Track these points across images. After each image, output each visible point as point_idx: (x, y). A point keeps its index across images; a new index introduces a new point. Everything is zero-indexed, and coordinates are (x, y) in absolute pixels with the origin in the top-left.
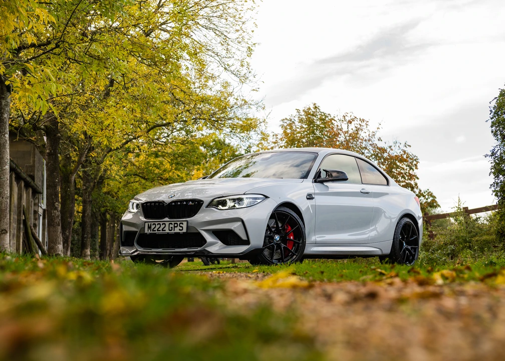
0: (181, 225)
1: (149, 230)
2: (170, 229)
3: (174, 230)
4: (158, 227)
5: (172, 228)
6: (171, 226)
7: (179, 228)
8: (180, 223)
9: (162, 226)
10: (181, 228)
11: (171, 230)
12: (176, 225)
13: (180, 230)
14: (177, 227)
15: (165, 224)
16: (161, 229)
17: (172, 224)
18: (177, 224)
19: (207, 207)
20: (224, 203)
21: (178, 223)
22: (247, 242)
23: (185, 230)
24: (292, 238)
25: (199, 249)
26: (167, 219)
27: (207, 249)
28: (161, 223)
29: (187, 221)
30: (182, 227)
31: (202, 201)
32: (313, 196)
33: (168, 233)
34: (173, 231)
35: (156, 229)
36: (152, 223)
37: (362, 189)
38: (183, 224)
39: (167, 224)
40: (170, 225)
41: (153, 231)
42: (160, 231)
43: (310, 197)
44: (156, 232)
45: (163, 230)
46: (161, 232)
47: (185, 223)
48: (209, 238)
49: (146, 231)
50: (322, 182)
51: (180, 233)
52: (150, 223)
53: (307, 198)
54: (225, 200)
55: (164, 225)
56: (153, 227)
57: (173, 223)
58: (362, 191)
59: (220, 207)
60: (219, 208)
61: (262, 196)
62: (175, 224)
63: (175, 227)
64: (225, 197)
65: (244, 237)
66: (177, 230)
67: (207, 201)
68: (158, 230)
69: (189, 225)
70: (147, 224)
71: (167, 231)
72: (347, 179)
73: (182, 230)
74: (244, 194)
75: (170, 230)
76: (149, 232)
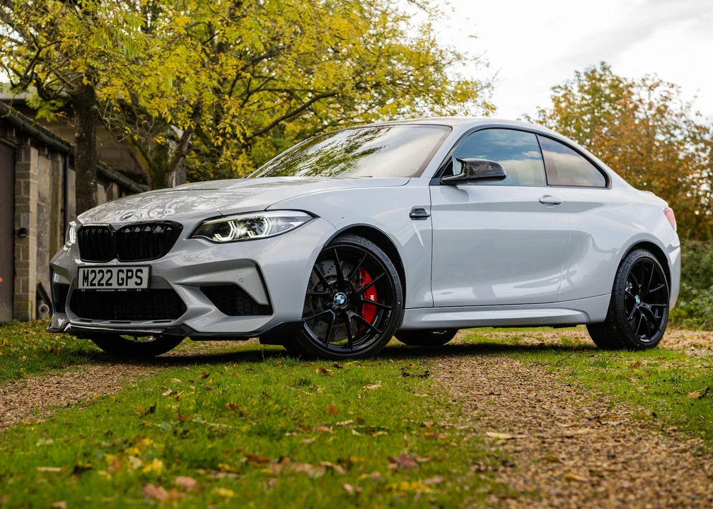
0: (139, 274)
1: (85, 284)
2: (120, 282)
3: (127, 285)
4: (99, 276)
5: (122, 279)
6: (122, 275)
7: (135, 279)
8: (138, 271)
9: (107, 276)
10: (139, 281)
11: (122, 284)
12: (130, 274)
13: (137, 284)
14: (131, 277)
15: (111, 271)
16: (104, 281)
17: (123, 271)
18: (132, 271)
19: (190, 237)
20: (223, 229)
21: (134, 269)
22: (267, 310)
23: (145, 285)
24: (372, 297)
25: (173, 322)
26: (115, 262)
27: (188, 323)
28: (105, 270)
29: (150, 267)
30: (140, 278)
31: (181, 225)
32: (428, 212)
33: (116, 289)
34: (124, 286)
35: (96, 282)
36: (90, 270)
37: (545, 196)
38: (141, 271)
39: (115, 271)
40: (120, 273)
41: (92, 285)
42: (102, 285)
43: (418, 214)
44: (97, 287)
45: (107, 284)
46: (105, 287)
47: (146, 270)
48: (193, 301)
49: (80, 286)
50: (453, 184)
51: (136, 289)
52: (86, 270)
53: (411, 217)
54: (226, 224)
55: (109, 274)
56: (91, 276)
57: (125, 269)
58: (543, 200)
59: (218, 237)
60: (214, 239)
61: (305, 215)
62: (128, 271)
63: (128, 277)
64: (225, 216)
65: (261, 300)
66: (131, 284)
67: (189, 224)
68: (99, 284)
69: (154, 274)
70: (81, 271)
71: (115, 286)
72: (502, 177)
73: (140, 284)
74: (265, 210)
75: (119, 284)
76: (86, 287)
